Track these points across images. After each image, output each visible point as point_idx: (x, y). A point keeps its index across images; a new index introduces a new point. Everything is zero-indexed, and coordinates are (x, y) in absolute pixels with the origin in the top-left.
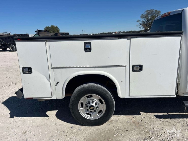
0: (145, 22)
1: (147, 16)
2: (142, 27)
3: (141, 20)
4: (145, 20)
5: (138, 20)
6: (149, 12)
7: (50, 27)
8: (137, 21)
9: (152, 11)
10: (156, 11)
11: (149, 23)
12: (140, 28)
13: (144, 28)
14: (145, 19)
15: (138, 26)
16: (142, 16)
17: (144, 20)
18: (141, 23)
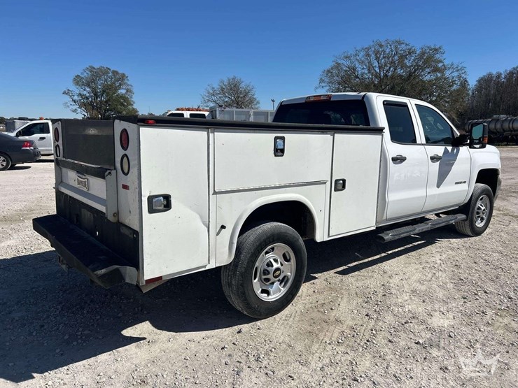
0: (87, 98)
1: (93, 81)
2: (79, 110)
3: (76, 90)
4: (87, 92)
5: (65, 90)
6: (96, 74)
8: (64, 93)
9: (105, 71)
10: (115, 73)
11: (101, 101)
12: (75, 111)
13: (86, 114)
14: (88, 89)
15: (69, 107)
16: (78, 80)
17: (85, 93)
18: (76, 98)
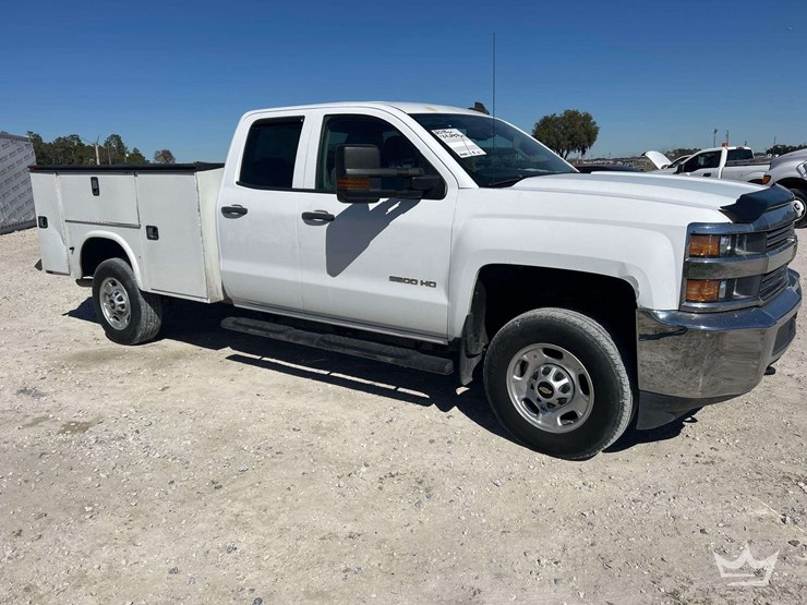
7: (557, 119)
